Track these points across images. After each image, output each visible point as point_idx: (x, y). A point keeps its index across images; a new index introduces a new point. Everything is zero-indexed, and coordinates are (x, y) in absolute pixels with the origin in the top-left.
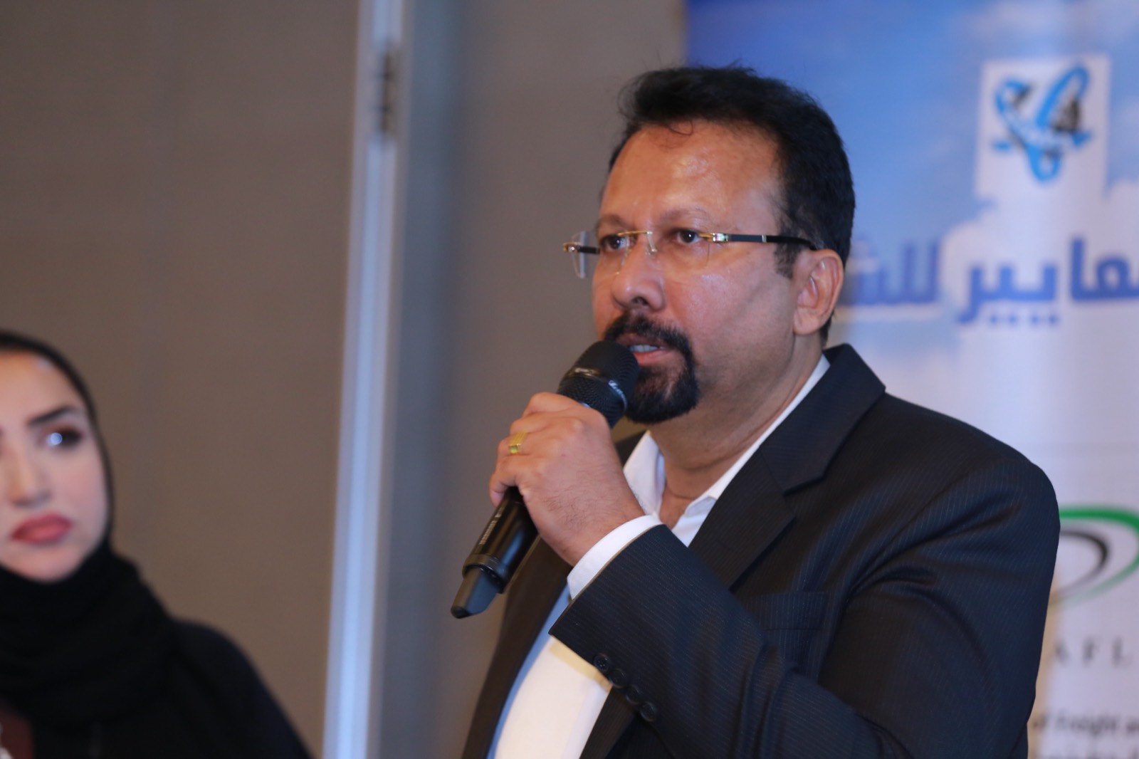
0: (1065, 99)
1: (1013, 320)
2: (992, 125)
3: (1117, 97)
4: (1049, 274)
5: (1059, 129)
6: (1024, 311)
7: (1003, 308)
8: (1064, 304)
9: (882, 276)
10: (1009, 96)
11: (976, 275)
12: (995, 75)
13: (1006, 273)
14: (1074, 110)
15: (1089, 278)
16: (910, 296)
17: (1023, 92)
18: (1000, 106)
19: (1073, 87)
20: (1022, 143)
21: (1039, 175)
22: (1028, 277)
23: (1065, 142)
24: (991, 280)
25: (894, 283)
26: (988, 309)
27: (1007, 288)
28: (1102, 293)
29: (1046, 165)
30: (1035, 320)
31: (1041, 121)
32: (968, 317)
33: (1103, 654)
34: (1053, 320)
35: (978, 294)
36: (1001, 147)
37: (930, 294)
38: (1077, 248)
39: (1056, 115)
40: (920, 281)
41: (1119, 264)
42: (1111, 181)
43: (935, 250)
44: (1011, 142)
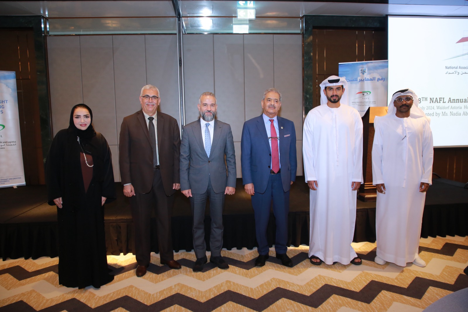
9: (353, 80)
11: (360, 79)
14: (365, 71)
15: (366, 80)
16: (355, 81)
17: (362, 70)
18: (361, 71)
21: (363, 75)
22: (363, 80)
25: (354, 80)
28: (367, 80)
37: (357, 81)
40: (356, 80)
41: (368, 79)
42: (368, 74)
43: (357, 78)
44: (362, 73)
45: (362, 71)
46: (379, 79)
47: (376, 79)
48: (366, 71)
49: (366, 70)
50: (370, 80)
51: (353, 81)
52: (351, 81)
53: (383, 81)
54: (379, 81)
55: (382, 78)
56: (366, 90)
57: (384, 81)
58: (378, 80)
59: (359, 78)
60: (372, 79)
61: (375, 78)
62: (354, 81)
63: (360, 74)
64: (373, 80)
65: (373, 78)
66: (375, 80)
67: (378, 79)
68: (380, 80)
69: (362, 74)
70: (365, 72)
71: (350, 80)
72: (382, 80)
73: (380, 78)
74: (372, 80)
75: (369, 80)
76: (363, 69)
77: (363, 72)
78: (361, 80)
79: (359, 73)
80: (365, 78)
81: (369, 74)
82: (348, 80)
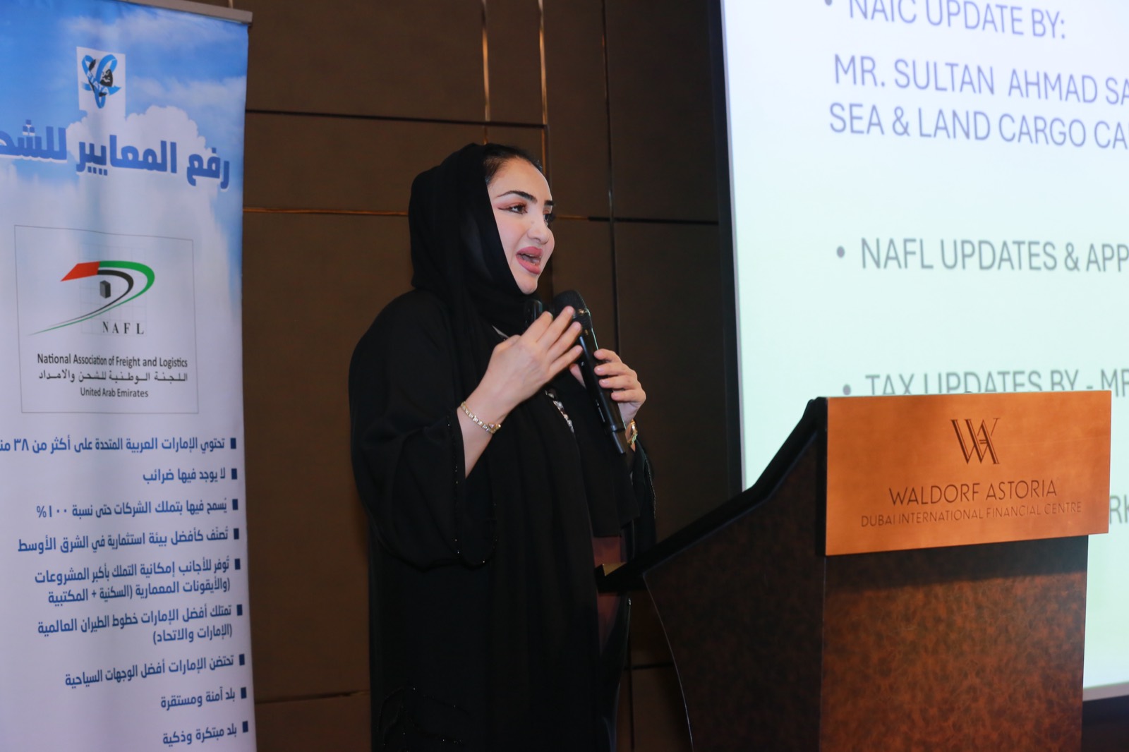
4: (103, 149)
7: (92, 165)
9: (38, 139)
10: (88, 64)
13: (92, 146)
14: (110, 75)
15: (119, 156)
20: (93, 86)
22: (98, 153)
23: (106, 90)
25: (44, 146)
26: (88, 164)
29: (100, 98)
31: (97, 79)
33: (133, 328)
37: (62, 154)
40: (57, 148)
42: (128, 112)
43: (62, 132)
44: (89, 86)
47: (183, 163)
48: (119, 78)
49: (114, 64)
51: (38, 153)
52: (27, 152)
53: (219, 181)
56: (121, 250)
57: (224, 185)
58: (196, 169)
59: (76, 134)
60: (159, 160)
63: (86, 99)
64: (162, 167)
65: (163, 144)
66: (174, 170)
68: (202, 172)
69: (92, 94)
70: (108, 81)
72: (215, 174)
73: (206, 155)
75: (136, 164)
76: (98, 55)
77: (102, 84)
78: (88, 151)
79: (76, 92)
80: (113, 139)
81: (138, 106)
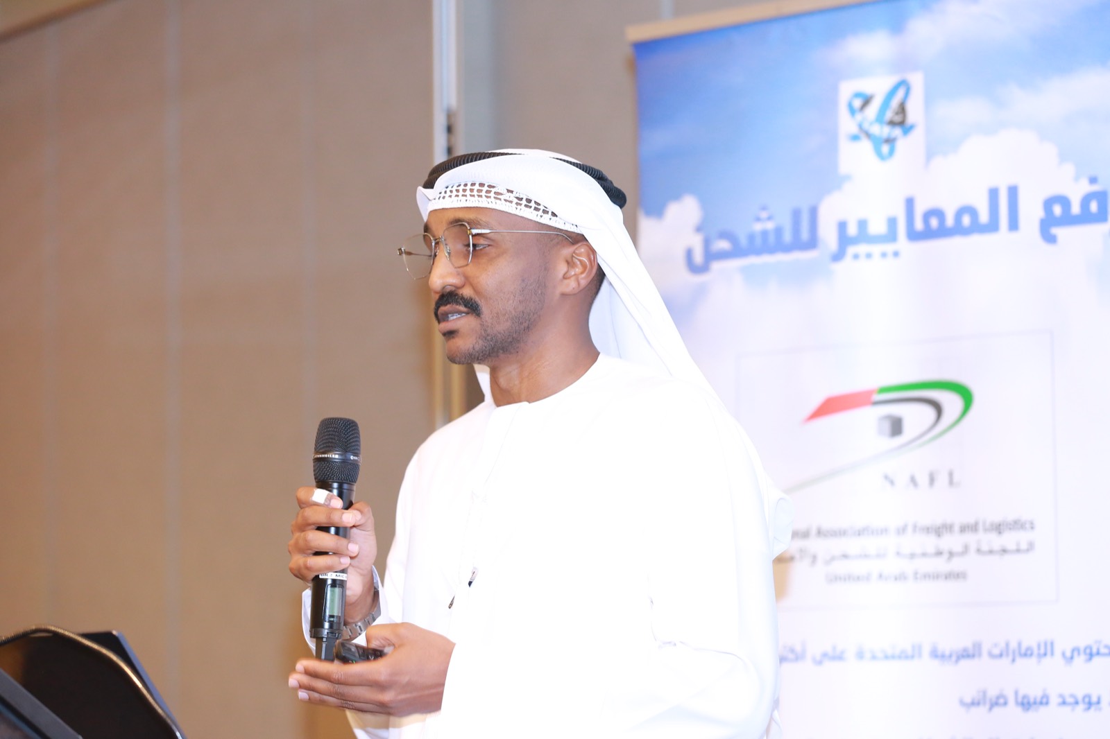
0: (895, 103)
1: (869, 256)
2: (847, 124)
3: (929, 100)
5: (892, 123)
6: (877, 249)
8: (902, 242)
11: (842, 226)
12: (847, 90)
16: (798, 245)
17: (867, 101)
18: (852, 111)
19: (900, 94)
21: (881, 157)
24: (852, 230)
27: (863, 235)
28: (928, 234)
30: (884, 255)
32: (838, 256)
34: (896, 254)
35: (845, 241)
36: (855, 138)
38: (910, 203)
39: (889, 115)
41: (938, 213)
45: (872, 110)
46: (1064, 201)
50: (958, 230)
54: (1060, 232)
55: (1101, 196)
61: (1013, 192)
62: (787, 249)
67: (1048, 204)
71: (743, 241)
74: (977, 228)
82: (723, 245)
